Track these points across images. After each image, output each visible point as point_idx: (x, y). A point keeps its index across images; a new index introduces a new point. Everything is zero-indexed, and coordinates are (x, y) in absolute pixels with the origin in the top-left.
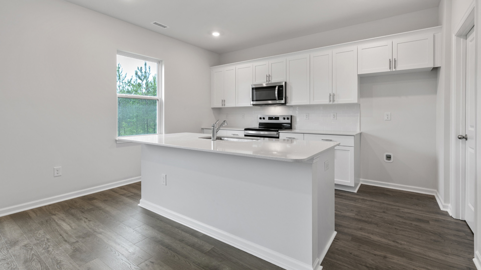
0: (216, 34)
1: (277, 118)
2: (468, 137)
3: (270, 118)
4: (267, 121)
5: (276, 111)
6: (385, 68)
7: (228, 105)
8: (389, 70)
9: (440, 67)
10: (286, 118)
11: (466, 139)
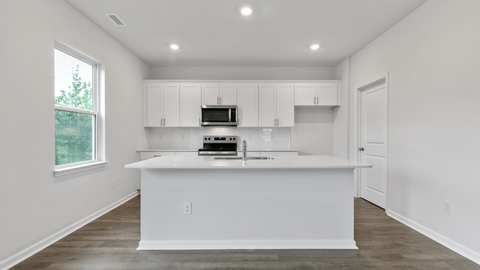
0: (174, 47)
1: (223, 139)
2: (364, 149)
3: (217, 139)
4: (213, 141)
5: (221, 132)
6: (311, 103)
7: (168, 125)
8: (314, 105)
9: (340, 106)
10: (233, 138)
11: (363, 150)
